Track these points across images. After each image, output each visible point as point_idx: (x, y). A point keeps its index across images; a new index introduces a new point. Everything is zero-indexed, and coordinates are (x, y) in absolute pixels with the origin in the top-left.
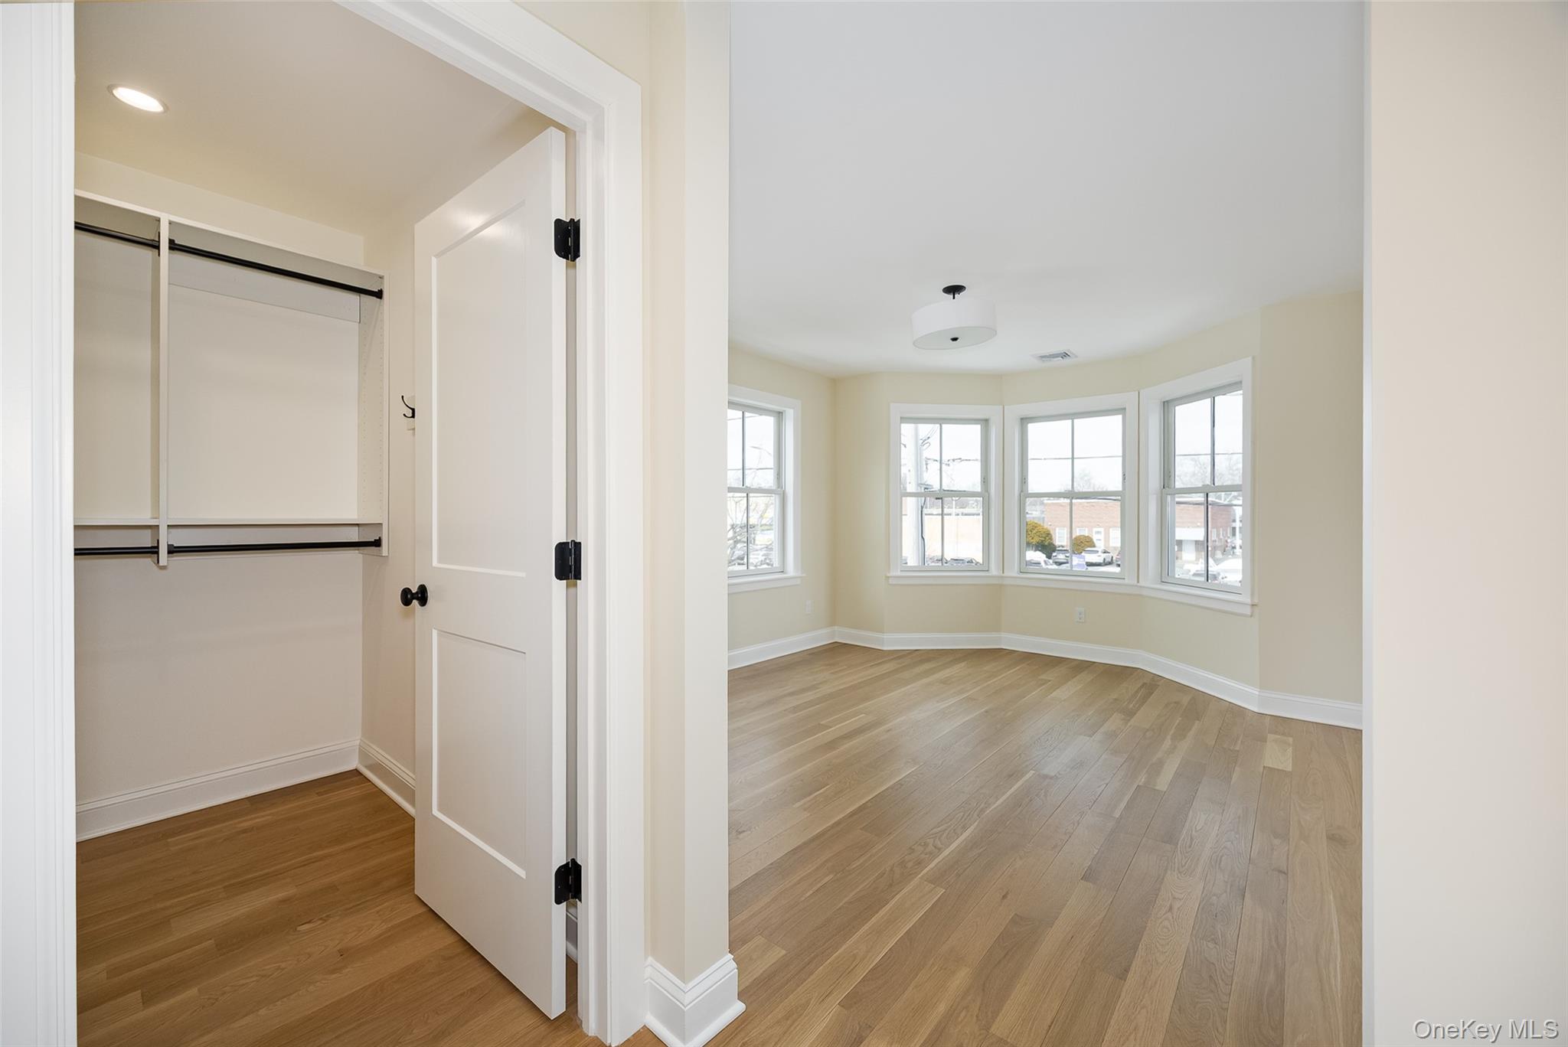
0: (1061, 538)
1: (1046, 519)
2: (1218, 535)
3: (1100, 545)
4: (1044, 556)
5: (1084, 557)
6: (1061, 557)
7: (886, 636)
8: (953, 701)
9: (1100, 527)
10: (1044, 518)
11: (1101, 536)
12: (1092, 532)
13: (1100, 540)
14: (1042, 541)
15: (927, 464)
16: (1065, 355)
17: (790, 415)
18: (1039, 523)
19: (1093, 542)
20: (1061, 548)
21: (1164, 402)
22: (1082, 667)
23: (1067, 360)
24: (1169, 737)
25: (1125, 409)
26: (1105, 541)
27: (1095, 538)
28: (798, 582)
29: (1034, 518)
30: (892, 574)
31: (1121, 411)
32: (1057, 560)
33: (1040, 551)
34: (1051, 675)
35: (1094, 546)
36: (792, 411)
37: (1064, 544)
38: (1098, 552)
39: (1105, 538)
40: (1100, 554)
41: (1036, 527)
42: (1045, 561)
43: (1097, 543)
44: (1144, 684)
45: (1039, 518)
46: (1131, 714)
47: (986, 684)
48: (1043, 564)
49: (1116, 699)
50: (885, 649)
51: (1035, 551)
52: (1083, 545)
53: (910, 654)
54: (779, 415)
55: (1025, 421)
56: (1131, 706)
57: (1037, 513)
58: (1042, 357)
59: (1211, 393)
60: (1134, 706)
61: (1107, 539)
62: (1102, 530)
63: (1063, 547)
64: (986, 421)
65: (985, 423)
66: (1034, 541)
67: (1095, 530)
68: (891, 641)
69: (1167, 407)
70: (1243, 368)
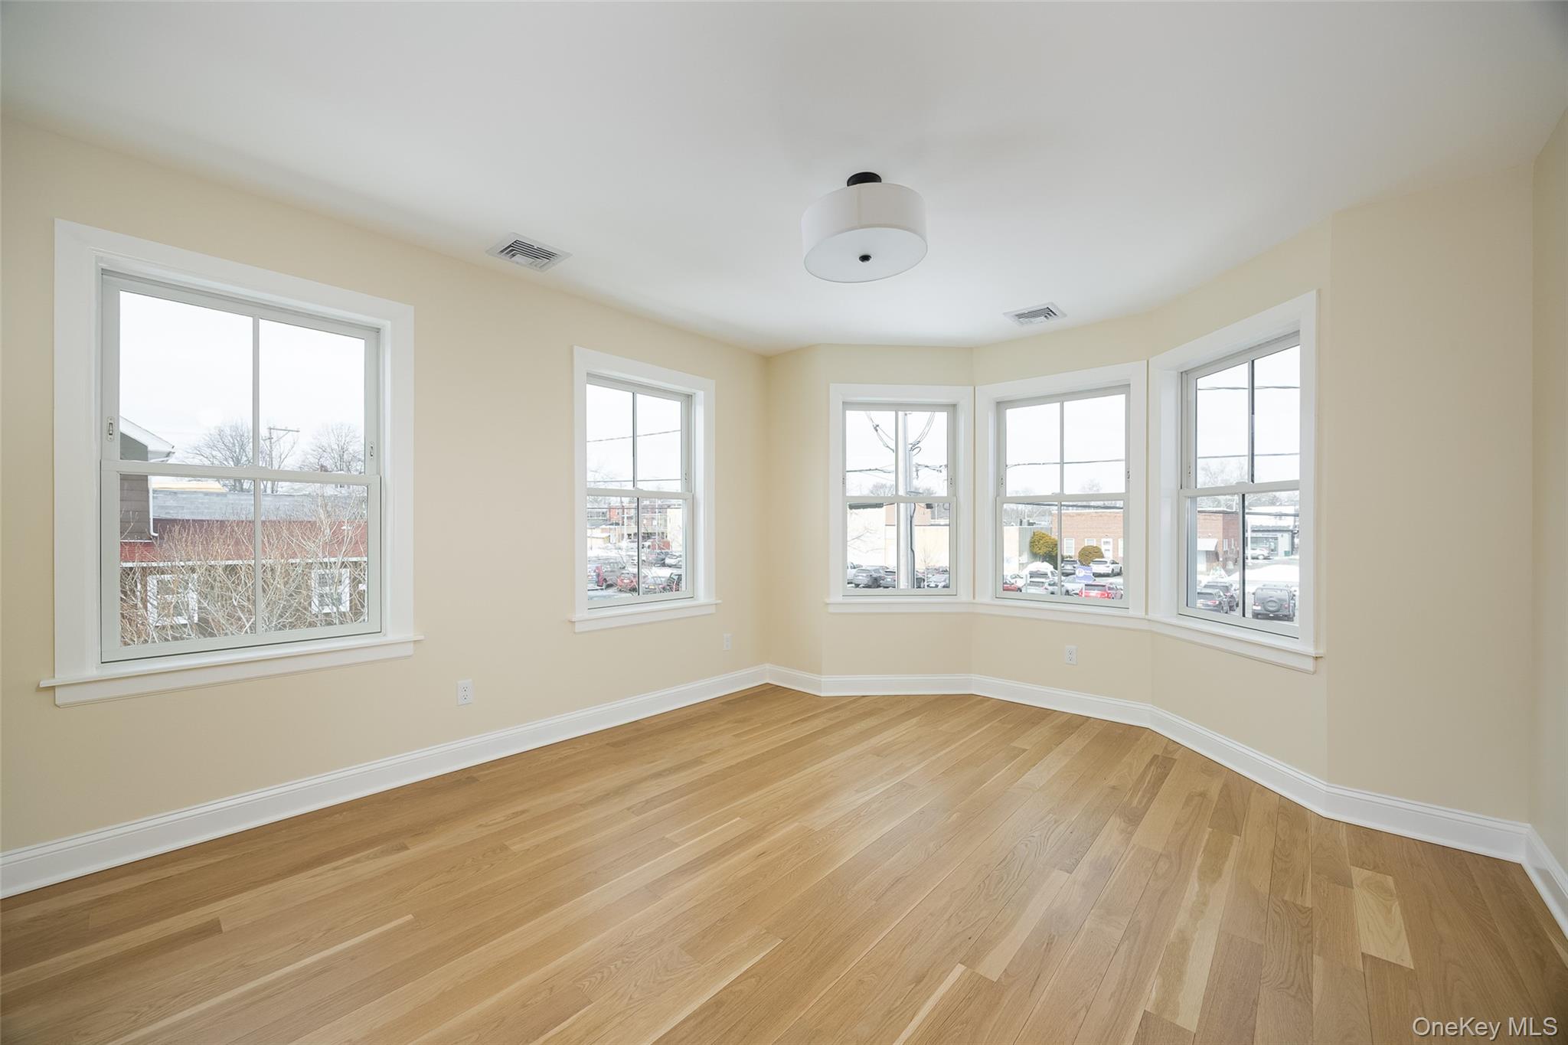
0: (1069, 548)
1: (1053, 530)
2: (1230, 545)
3: (1109, 556)
4: (1052, 567)
5: (1091, 569)
6: (1069, 568)
7: (824, 679)
8: (881, 788)
9: (1109, 537)
10: (1051, 528)
11: (1110, 547)
12: (1100, 542)
13: (1109, 550)
14: (1050, 552)
15: (917, 471)
16: (1048, 312)
17: (700, 397)
18: (1047, 533)
19: (1102, 553)
20: (1068, 559)
21: (1182, 373)
22: (1073, 724)
23: (1052, 322)
24: (1195, 873)
25: (1129, 385)
26: (1114, 552)
27: (1103, 548)
28: (712, 610)
29: (1042, 528)
30: (832, 600)
31: (1124, 388)
32: (1064, 571)
33: (1047, 561)
34: (1028, 741)
35: (1103, 557)
36: (702, 392)
37: (1072, 554)
38: (1106, 562)
39: (1114, 548)
40: (1108, 564)
41: (1043, 537)
42: (1052, 572)
43: (1106, 554)
44: (1155, 757)
45: (1047, 529)
46: (1134, 819)
47: (934, 758)
48: (1050, 575)
49: (1114, 788)
50: (822, 695)
51: (1043, 562)
52: (1091, 555)
53: (851, 702)
54: (688, 399)
55: (1001, 405)
56: (1135, 802)
57: (1046, 523)
58: (1020, 316)
59: (1249, 355)
60: (1140, 802)
61: (1115, 549)
62: (1110, 540)
63: (1071, 557)
64: (954, 406)
65: (952, 408)
66: (1042, 552)
67: (1103, 540)
68: (830, 685)
69: (1187, 378)
70: (1302, 309)
